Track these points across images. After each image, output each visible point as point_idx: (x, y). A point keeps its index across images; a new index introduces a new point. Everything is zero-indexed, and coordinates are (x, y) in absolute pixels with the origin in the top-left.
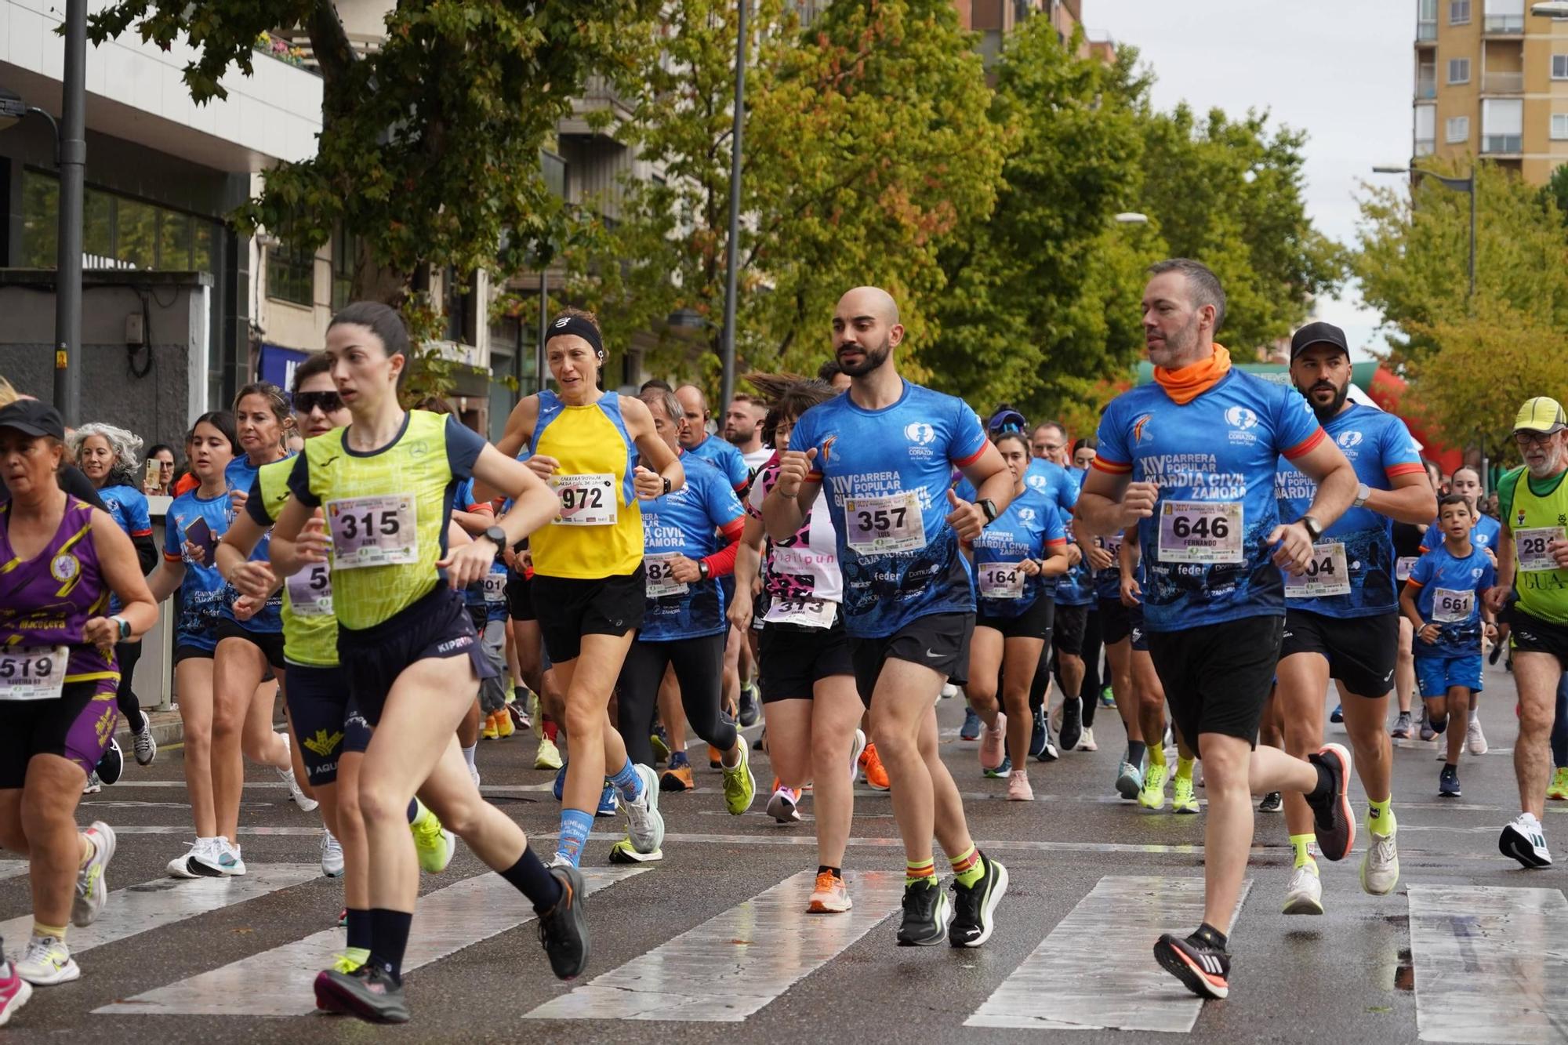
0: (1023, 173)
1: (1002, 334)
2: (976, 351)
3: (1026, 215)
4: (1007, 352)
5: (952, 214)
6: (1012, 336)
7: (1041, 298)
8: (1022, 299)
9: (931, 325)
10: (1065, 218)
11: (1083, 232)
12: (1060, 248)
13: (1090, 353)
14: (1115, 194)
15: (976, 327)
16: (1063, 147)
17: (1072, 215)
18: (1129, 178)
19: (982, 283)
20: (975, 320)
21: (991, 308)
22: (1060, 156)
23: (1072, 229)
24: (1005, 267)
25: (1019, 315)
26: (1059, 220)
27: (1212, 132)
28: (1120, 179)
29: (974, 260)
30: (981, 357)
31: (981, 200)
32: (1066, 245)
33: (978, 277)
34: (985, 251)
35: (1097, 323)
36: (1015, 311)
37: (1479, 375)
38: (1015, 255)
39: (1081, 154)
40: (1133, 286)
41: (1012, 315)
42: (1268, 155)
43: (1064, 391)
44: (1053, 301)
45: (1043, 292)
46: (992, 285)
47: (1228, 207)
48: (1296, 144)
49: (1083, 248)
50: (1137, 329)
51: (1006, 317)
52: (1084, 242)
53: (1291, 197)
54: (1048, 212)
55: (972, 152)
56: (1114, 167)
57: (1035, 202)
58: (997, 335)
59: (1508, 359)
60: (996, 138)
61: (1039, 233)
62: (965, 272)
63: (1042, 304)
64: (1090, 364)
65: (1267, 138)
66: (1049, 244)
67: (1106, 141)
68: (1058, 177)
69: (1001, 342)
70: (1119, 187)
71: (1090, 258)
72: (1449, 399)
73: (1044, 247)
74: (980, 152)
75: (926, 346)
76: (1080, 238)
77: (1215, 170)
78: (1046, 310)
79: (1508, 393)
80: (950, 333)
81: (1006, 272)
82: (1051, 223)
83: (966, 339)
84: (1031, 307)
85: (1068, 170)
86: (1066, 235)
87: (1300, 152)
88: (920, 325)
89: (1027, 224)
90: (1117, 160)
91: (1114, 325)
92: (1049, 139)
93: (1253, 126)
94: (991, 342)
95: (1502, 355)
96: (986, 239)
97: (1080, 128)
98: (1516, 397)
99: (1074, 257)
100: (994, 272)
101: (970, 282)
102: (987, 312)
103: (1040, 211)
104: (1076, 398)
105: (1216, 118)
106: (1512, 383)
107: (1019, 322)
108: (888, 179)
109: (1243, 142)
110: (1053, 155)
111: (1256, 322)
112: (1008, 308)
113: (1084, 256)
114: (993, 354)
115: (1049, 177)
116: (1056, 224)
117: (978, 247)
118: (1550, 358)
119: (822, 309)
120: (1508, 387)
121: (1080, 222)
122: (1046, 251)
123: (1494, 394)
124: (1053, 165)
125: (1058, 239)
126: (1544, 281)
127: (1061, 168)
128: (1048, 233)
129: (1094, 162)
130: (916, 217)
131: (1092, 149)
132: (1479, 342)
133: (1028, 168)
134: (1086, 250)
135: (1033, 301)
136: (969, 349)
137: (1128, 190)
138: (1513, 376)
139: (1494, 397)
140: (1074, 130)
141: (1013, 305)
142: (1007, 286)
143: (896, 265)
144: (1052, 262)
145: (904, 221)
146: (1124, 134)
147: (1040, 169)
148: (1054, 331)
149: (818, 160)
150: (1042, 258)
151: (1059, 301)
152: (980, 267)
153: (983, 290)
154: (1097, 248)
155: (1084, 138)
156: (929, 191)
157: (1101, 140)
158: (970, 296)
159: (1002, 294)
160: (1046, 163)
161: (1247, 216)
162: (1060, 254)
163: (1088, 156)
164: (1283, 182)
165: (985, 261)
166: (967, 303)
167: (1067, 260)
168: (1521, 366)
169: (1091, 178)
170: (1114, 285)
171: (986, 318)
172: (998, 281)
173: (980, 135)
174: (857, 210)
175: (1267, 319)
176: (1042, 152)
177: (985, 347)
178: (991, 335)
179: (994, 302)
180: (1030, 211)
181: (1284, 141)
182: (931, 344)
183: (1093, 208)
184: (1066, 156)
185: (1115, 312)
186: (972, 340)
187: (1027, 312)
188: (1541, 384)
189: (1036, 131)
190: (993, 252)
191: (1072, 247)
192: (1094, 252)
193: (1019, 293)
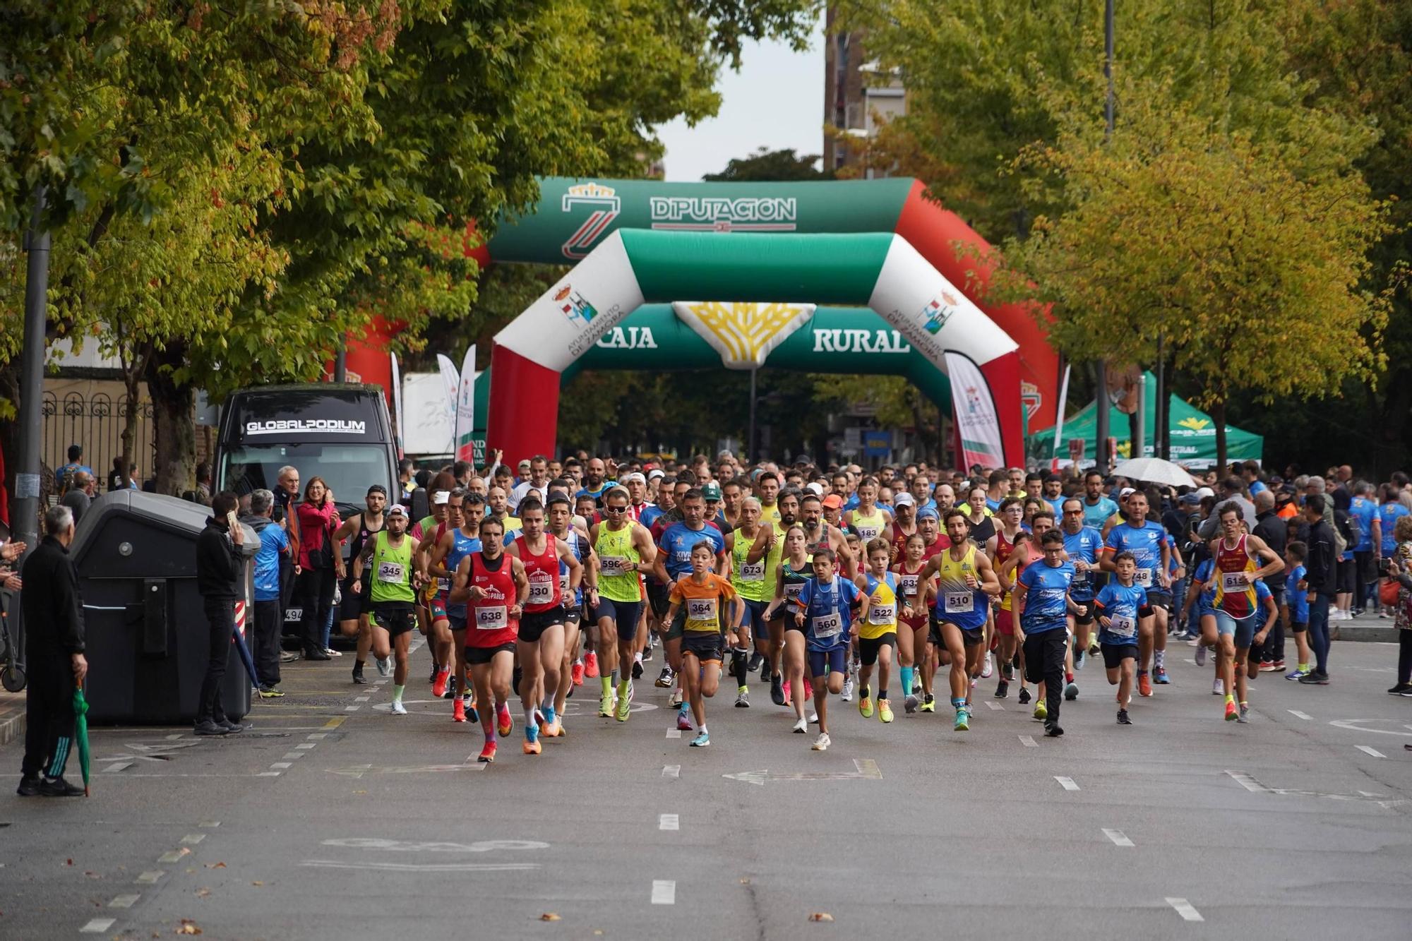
1: (385, 181)
2: (341, 210)
8: (421, 120)
9: (292, 174)
11: (527, 6)
12: (488, 34)
15: (344, 170)
25: (415, 147)
32: (498, 29)
37: (1168, 247)
49: (525, 35)
52: (529, 24)
58: (378, 183)
59: (1216, 219)
69: (384, 195)
71: (537, 52)
72: (1111, 283)
75: (281, 209)
76: (522, 16)
79: (1216, 277)
81: (396, 75)
83: (326, 189)
84: (435, 133)
86: (500, 12)
94: (369, 195)
95: (1205, 211)
98: (1228, 284)
99: (512, 51)
106: (1221, 261)
113: (527, 49)
114: (370, 216)
118: (1285, 216)
120: (1215, 266)
122: (464, 39)
123: (1192, 280)
134: (531, 38)
135: (438, 124)
138: (1222, 247)
139: (1193, 285)
141: (404, 130)
144: (474, 57)
168: (1238, 231)
171: (361, 152)
177: (357, 203)
178: (368, 183)
182: (289, 205)
186: (337, 192)
191: (510, 33)
192: (547, 42)
193: (416, 109)
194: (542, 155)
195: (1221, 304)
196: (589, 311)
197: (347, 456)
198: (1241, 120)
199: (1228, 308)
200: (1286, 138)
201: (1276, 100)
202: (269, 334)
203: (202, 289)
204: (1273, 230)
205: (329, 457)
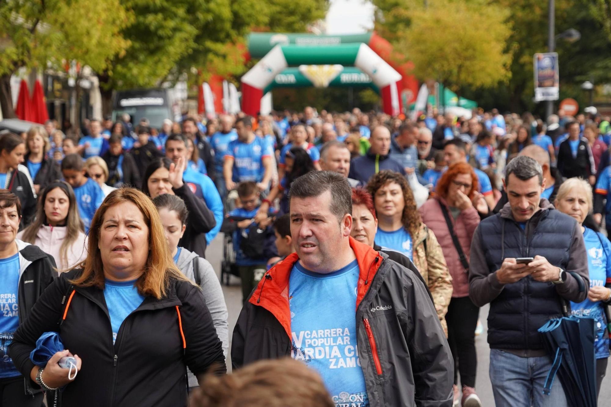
1: (172, 19)
2: (157, 29)
4: (175, 30)
6: (177, 20)
9: (129, 14)
13: (222, 30)
15: (157, 15)
20: (156, 11)
21: (165, 4)
25: (182, 8)
30: (160, 33)
35: (226, 13)
36: (178, 5)
37: (439, 39)
41: (177, 8)
43: (208, 51)
50: (248, 16)
51: (174, 9)
58: (169, 20)
59: (455, 30)
64: (222, 35)
69: (171, 24)
72: (422, 52)
75: (127, 27)
78: (197, 4)
80: (141, 19)
83: (151, 22)
84: (188, 3)
88: (122, 14)
94: (166, 23)
95: (451, 27)
102: (163, 7)
104: (216, 54)
107: (181, 12)
112: (175, 4)
114: (167, 31)
118: (477, 30)
123: (448, 50)
132: (438, 21)
136: (152, 28)
148: (201, 17)
171: (162, 10)
177: (161, 27)
178: (165, 19)
182: (129, 25)
185: (236, 7)
186: (155, 23)
187: (186, 6)
194: (247, 20)
196: (270, 70)
197: (156, 111)
202: (135, 71)
203: (100, 54)
204: (473, 33)
205: (149, 112)
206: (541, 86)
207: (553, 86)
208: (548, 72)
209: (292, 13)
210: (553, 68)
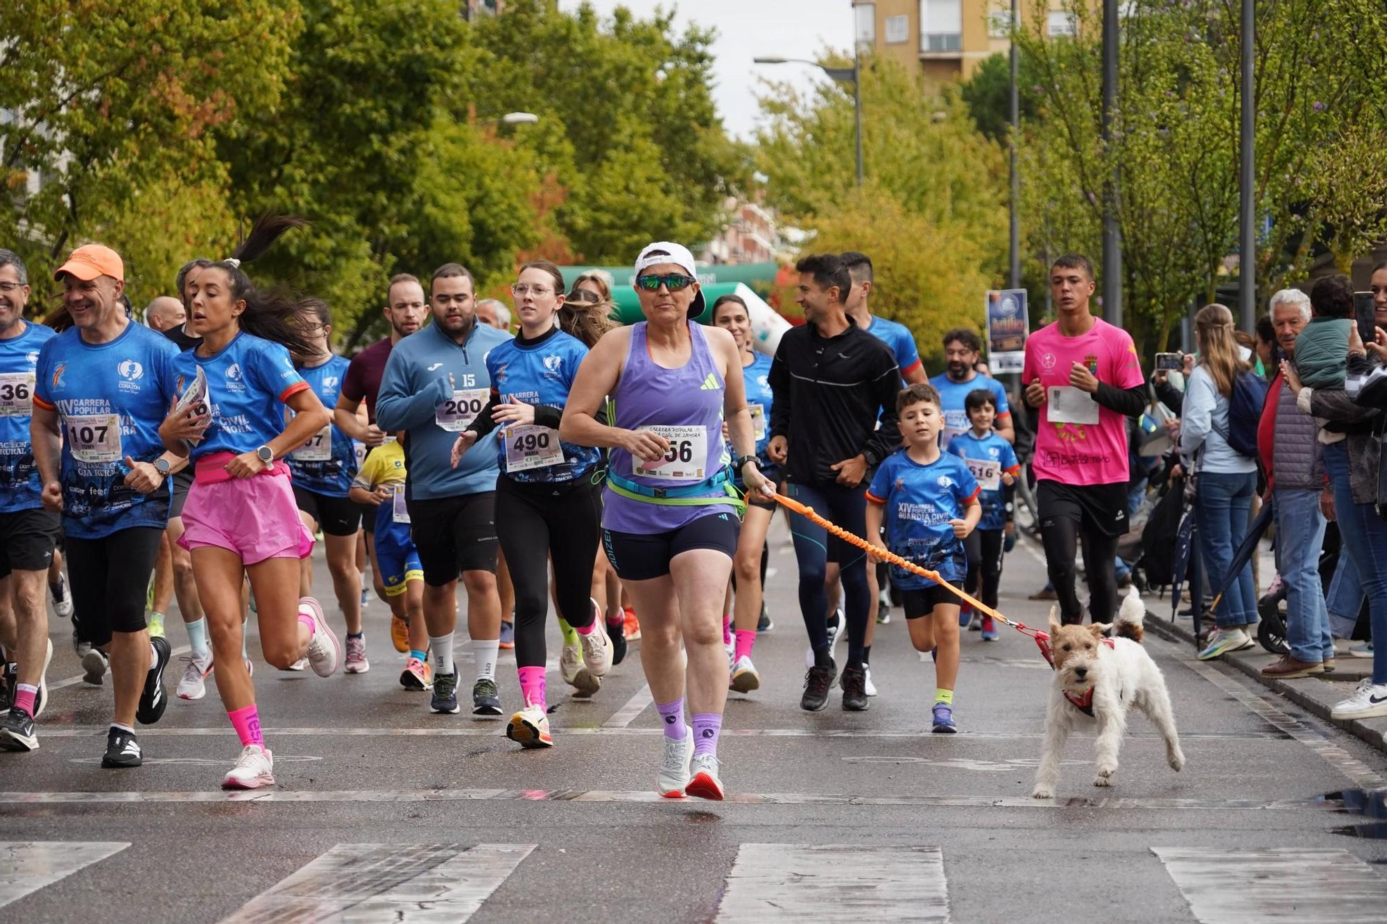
0: (343, 63)
1: (329, 235)
2: (302, 253)
3: (347, 109)
4: (336, 253)
5: (231, 103)
6: (341, 236)
7: (369, 195)
8: (350, 197)
9: (243, 225)
10: (390, 110)
11: (412, 124)
12: (386, 142)
14: (443, 83)
16: (385, 35)
17: (398, 106)
18: (458, 67)
19: (303, 180)
21: (316, 207)
22: (382, 45)
23: (398, 121)
24: (328, 163)
25: (347, 213)
26: (383, 112)
27: (618, 30)
28: (448, 67)
29: (294, 156)
30: (308, 259)
31: (264, 89)
32: (392, 138)
33: (299, 174)
34: (305, 147)
35: (461, 224)
36: (342, 209)
38: (340, 150)
39: (404, 42)
40: (499, 185)
41: (338, 214)
42: (676, 54)
44: (382, 198)
45: (372, 189)
46: (315, 183)
47: (636, 108)
48: (706, 41)
49: (410, 142)
50: (504, 230)
51: (332, 216)
52: (412, 135)
53: (701, 97)
54: (370, 104)
55: (251, 39)
56: (440, 55)
57: (358, 94)
58: (323, 235)
60: (277, 23)
61: (363, 126)
62: (288, 169)
63: (370, 202)
65: (676, 35)
66: (374, 138)
67: (430, 27)
68: (381, 66)
69: (328, 243)
70: (446, 75)
71: (419, 152)
73: (370, 141)
74: (259, 37)
76: (408, 130)
77: (620, 70)
78: (376, 207)
81: (330, 168)
82: (374, 115)
83: (290, 241)
84: (359, 204)
85: (390, 59)
86: (392, 128)
87: (710, 50)
88: (231, 225)
89: (350, 119)
90: (443, 47)
91: (479, 226)
92: (371, 26)
93: (661, 25)
94: (317, 243)
96: (307, 133)
97: (401, 13)
98: (886, 290)
99: (402, 151)
100: (320, 167)
101: (292, 179)
102: (311, 211)
103: (362, 103)
105: (622, 16)
107: (348, 220)
108: (160, 65)
109: (650, 41)
110: (375, 44)
111: (665, 225)
112: (335, 207)
113: (412, 151)
114: (321, 256)
115: (371, 66)
116: (380, 117)
117: (299, 142)
118: (920, 249)
119: (94, 207)
121: (407, 114)
122: (371, 146)
124: (374, 53)
125: (384, 133)
126: (940, 173)
127: (383, 57)
128: (372, 127)
129: (418, 49)
130: (189, 107)
131: (415, 35)
133: (348, 57)
134: (414, 144)
135: (361, 198)
136: (293, 251)
137: (456, 79)
140: (395, 16)
141: (339, 204)
142: (334, 183)
143: (170, 158)
144: (377, 156)
145: (177, 111)
146: (449, 18)
147: (361, 59)
148: (387, 230)
149: (79, 47)
150: (367, 153)
151: (389, 198)
152: (302, 163)
153: (305, 188)
154: (427, 141)
155: (407, 24)
156: (209, 78)
157: (425, 26)
158: (291, 194)
159: (329, 192)
160: (367, 52)
161: (657, 116)
162: (385, 148)
163: (412, 43)
164: (694, 81)
165: (307, 157)
166: (288, 202)
167: (395, 156)
168: (890, 256)
169: (416, 67)
170: (480, 186)
171: (310, 217)
172: (321, 178)
173: (258, 19)
174: (129, 101)
175: (677, 220)
176: (364, 40)
177: (311, 248)
178: (317, 236)
179: (320, 200)
180: (352, 104)
181: (694, 39)
183: (421, 98)
184: (389, 44)
186: (296, 241)
187: (356, 212)
188: (911, 276)
189: (358, 19)
190: (315, 147)
191: (399, 141)
192: (424, 146)
193: (345, 190)
195: (881, 301)
198: (957, 214)
199: (886, 304)
200: (986, 226)
201: (981, 203)
204: (912, 256)
206: (994, 350)
207: (1020, 349)
208: (1011, 322)
209: (635, 227)
210: (1019, 315)
